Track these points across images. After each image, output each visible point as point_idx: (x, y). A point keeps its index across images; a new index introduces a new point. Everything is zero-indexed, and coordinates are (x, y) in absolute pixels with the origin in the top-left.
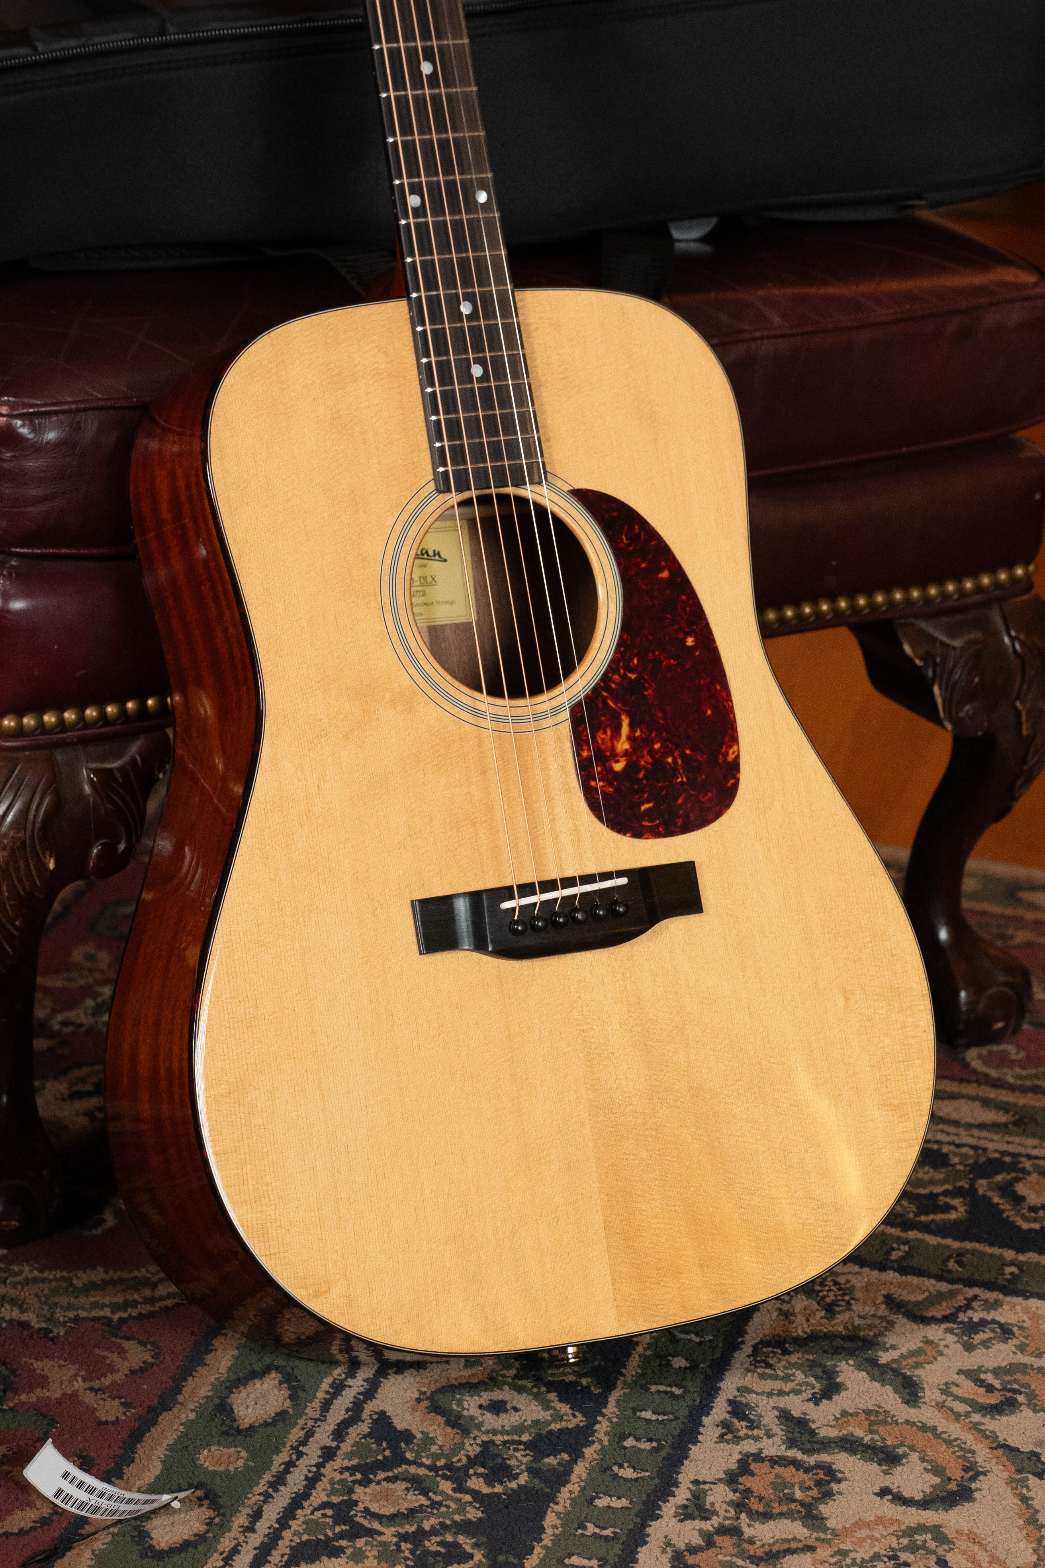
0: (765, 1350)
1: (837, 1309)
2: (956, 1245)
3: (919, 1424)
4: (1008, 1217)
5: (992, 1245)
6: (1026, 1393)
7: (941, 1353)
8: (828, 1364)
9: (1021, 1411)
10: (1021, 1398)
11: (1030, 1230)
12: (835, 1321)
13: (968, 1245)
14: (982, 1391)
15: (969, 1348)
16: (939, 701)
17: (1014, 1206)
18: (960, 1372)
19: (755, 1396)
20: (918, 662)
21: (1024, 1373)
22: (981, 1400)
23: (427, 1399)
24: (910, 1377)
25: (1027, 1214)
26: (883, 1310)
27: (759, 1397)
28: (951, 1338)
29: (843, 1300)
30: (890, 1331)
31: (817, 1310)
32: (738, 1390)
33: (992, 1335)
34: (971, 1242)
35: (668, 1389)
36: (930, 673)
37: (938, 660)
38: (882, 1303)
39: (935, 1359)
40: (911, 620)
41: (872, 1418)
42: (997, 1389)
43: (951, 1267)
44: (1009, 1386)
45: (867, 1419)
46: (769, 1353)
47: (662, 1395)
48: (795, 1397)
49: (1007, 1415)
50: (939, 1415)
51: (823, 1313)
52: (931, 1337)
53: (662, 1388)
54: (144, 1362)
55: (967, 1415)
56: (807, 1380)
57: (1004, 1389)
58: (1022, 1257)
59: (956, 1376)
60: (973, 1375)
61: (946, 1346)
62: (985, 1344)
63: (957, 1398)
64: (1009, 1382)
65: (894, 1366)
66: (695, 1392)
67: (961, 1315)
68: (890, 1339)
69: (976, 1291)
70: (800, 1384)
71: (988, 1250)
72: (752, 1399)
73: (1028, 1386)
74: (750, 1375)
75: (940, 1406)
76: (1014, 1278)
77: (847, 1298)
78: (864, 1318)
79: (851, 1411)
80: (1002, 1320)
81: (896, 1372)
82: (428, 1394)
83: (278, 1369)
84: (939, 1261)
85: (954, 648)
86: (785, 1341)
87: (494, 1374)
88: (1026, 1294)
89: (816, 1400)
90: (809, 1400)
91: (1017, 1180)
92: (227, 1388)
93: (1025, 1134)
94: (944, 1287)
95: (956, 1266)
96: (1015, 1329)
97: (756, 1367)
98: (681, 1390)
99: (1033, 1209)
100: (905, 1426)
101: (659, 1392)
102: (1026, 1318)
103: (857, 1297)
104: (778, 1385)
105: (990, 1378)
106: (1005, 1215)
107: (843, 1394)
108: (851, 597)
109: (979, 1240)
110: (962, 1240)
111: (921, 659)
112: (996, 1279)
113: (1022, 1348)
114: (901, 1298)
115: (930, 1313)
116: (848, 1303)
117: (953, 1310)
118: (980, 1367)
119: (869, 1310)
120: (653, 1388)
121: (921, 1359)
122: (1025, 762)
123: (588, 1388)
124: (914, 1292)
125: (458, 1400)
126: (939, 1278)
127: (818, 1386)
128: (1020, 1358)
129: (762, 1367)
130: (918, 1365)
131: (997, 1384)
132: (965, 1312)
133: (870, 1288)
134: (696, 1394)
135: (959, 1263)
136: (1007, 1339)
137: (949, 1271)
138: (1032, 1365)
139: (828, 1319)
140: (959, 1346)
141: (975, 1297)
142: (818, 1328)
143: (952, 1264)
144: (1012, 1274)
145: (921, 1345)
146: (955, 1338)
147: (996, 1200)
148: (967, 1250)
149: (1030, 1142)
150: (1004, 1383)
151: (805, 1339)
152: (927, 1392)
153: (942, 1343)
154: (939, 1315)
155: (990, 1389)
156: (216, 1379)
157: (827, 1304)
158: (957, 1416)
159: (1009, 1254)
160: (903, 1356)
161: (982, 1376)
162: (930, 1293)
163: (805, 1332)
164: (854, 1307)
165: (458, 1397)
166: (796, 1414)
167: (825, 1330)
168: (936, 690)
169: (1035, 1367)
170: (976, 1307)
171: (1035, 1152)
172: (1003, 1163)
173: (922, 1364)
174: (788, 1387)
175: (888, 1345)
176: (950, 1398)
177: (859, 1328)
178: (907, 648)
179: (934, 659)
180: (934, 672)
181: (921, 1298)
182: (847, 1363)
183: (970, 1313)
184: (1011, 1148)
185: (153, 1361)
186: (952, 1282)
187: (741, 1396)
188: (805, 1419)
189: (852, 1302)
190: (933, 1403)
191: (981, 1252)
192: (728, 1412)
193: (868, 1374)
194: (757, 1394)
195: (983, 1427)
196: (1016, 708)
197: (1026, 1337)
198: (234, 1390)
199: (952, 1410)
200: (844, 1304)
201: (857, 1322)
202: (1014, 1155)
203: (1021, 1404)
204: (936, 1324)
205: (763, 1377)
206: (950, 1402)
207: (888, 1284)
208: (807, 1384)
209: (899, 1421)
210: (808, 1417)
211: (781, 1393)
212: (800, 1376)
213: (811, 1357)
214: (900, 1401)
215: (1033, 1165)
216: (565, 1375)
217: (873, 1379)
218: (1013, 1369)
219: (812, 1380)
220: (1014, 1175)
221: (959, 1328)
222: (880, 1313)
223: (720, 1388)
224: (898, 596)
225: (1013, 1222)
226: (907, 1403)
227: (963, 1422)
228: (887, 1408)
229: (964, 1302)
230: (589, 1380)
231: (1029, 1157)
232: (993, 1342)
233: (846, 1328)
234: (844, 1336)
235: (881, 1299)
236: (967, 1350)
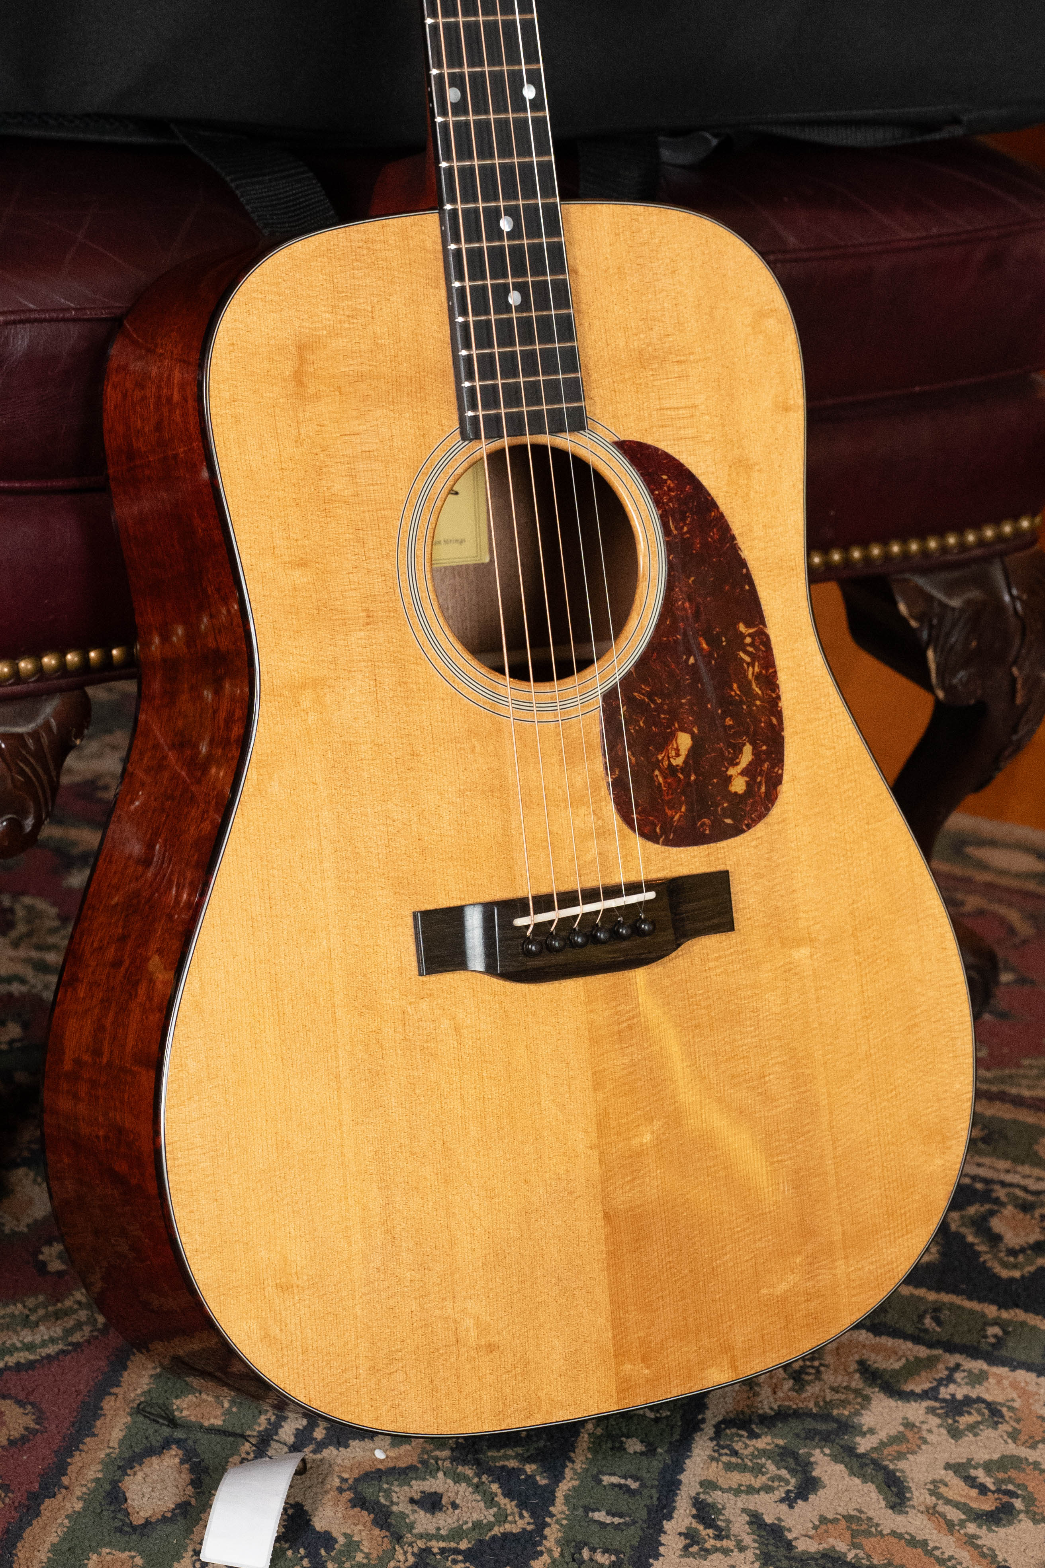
0: (728, 1432)
1: (807, 1378)
2: (931, 1296)
3: (908, 1537)
4: (985, 1262)
5: (970, 1298)
6: (1024, 1498)
7: (925, 1442)
8: (801, 1452)
9: (1020, 1521)
10: (1018, 1504)
11: (1012, 1280)
12: (805, 1395)
13: (946, 1298)
14: (974, 1492)
15: (955, 1433)
16: (933, 666)
17: (991, 1247)
18: (948, 1466)
19: (720, 1493)
20: (914, 624)
21: (1018, 1468)
22: (974, 1505)
23: (349, 1489)
24: (893, 1472)
25: (1006, 1259)
26: (857, 1382)
27: (725, 1495)
28: (934, 1421)
29: (812, 1367)
30: (867, 1409)
31: (784, 1379)
32: (702, 1484)
33: (979, 1419)
34: (947, 1293)
35: (623, 1481)
36: (925, 635)
37: (935, 621)
38: (856, 1371)
39: (919, 1447)
40: (907, 576)
41: (854, 1526)
42: (990, 1491)
43: (927, 1326)
44: (1004, 1487)
45: (848, 1528)
46: (733, 1435)
47: (616, 1489)
48: (767, 1497)
49: (1004, 1526)
50: (929, 1524)
51: (791, 1382)
52: (912, 1419)
53: (615, 1480)
54: (26, 1429)
55: (962, 1524)
56: (779, 1472)
57: (999, 1491)
58: (1005, 1315)
59: (943, 1472)
60: (960, 1469)
61: (930, 1431)
62: (972, 1428)
63: (948, 1502)
64: (1003, 1481)
65: (875, 1455)
66: (652, 1487)
67: (942, 1390)
68: (867, 1420)
69: (957, 1358)
70: (772, 1479)
71: (967, 1304)
72: (717, 1497)
73: (1024, 1487)
74: (714, 1464)
75: (932, 1512)
76: (1000, 1342)
77: (816, 1363)
78: (837, 1392)
79: (830, 1516)
80: (989, 1398)
81: (877, 1465)
82: (350, 1482)
83: (179, 1443)
84: (915, 1318)
85: (953, 609)
86: (750, 1421)
87: (426, 1457)
88: (1014, 1365)
89: (789, 1500)
90: (782, 1500)
91: (992, 1213)
92: (119, 1467)
93: (993, 1154)
94: (922, 1352)
95: (934, 1325)
96: (1004, 1410)
97: (721, 1455)
98: (637, 1484)
99: (1012, 1252)
100: (893, 1540)
101: (613, 1485)
102: (1015, 1396)
103: (827, 1363)
104: (747, 1479)
105: (980, 1475)
106: (981, 1259)
107: (821, 1492)
108: (846, 549)
109: (956, 1292)
110: (938, 1290)
111: (916, 619)
112: (979, 1342)
113: (1014, 1435)
114: (876, 1365)
115: (909, 1387)
116: (818, 1372)
117: (935, 1383)
118: (969, 1460)
119: (841, 1380)
120: (607, 1479)
121: (903, 1448)
122: (1015, 730)
123: (531, 1477)
124: (890, 1357)
125: (385, 1491)
126: (916, 1340)
127: (793, 1481)
128: (1012, 1449)
129: (726, 1454)
130: (901, 1456)
131: (989, 1482)
132: (946, 1386)
133: (841, 1351)
134: (654, 1491)
135: (938, 1321)
136: (997, 1423)
137: (926, 1331)
138: (1027, 1459)
139: (797, 1391)
140: (943, 1431)
141: (958, 1366)
142: (787, 1403)
143: (928, 1322)
144: (995, 1336)
145: (901, 1428)
146: (938, 1421)
147: (970, 1239)
148: (944, 1304)
149: (1003, 1164)
150: (998, 1482)
151: (771, 1417)
152: (916, 1494)
153: (925, 1427)
154: (918, 1390)
155: (983, 1490)
156: (108, 1455)
157: (795, 1371)
158: (950, 1526)
159: (991, 1311)
160: (883, 1445)
161: (973, 1473)
162: (907, 1360)
163: (772, 1409)
164: (825, 1377)
165: (385, 1486)
166: (769, 1519)
167: (795, 1406)
168: (930, 654)
169: (1031, 1461)
170: (959, 1380)
171: (1009, 1178)
172: (975, 1191)
173: (905, 1454)
174: (758, 1482)
175: (865, 1428)
176: (940, 1502)
177: (830, 1404)
178: (903, 608)
179: (930, 621)
180: (930, 635)
181: (897, 1366)
182: (822, 1452)
183: (952, 1388)
184: (982, 1172)
185: (37, 1427)
186: (930, 1345)
187: (705, 1493)
188: (779, 1526)
189: (822, 1369)
190: (922, 1508)
191: (959, 1307)
192: (694, 1516)
193: (846, 1467)
194: (724, 1491)
195: (979, 1542)
196: (1011, 674)
197: (1018, 1421)
198: (129, 1471)
199: (943, 1515)
200: (813, 1371)
201: (829, 1396)
202: (986, 1181)
203: (1019, 1512)
204: (916, 1401)
205: (729, 1467)
206: (942, 1508)
207: (860, 1347)
208: (780, 1478)
209: (885, 1532)
210: (782, 1524)
211: (751, 1490)
212: (771, 1467)
213: (781, 1442)
214: (883, 1504)
215: (1008, 1194)
216: (508, 1460)
217: (852, 1473)
218: (1006, 1463)
219: (784, 1472)
220: (987, 1206)
221: (942, 1408)
222: (853, 1385)
223: (680, 1482)
224: (896, 549)
225: (991, 1269)
226: (892, 1508)
227: (957, 1534)
228: (871, 1514)
229: (946, 1373)
230: (534, 1467)
231: (1003, 1184)
232: (981, 1427)
233: (817, 1404)
234: (816, 1415)
235: (854, 1366)
236: (953, 1437)
